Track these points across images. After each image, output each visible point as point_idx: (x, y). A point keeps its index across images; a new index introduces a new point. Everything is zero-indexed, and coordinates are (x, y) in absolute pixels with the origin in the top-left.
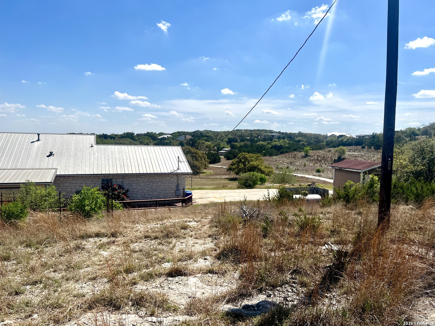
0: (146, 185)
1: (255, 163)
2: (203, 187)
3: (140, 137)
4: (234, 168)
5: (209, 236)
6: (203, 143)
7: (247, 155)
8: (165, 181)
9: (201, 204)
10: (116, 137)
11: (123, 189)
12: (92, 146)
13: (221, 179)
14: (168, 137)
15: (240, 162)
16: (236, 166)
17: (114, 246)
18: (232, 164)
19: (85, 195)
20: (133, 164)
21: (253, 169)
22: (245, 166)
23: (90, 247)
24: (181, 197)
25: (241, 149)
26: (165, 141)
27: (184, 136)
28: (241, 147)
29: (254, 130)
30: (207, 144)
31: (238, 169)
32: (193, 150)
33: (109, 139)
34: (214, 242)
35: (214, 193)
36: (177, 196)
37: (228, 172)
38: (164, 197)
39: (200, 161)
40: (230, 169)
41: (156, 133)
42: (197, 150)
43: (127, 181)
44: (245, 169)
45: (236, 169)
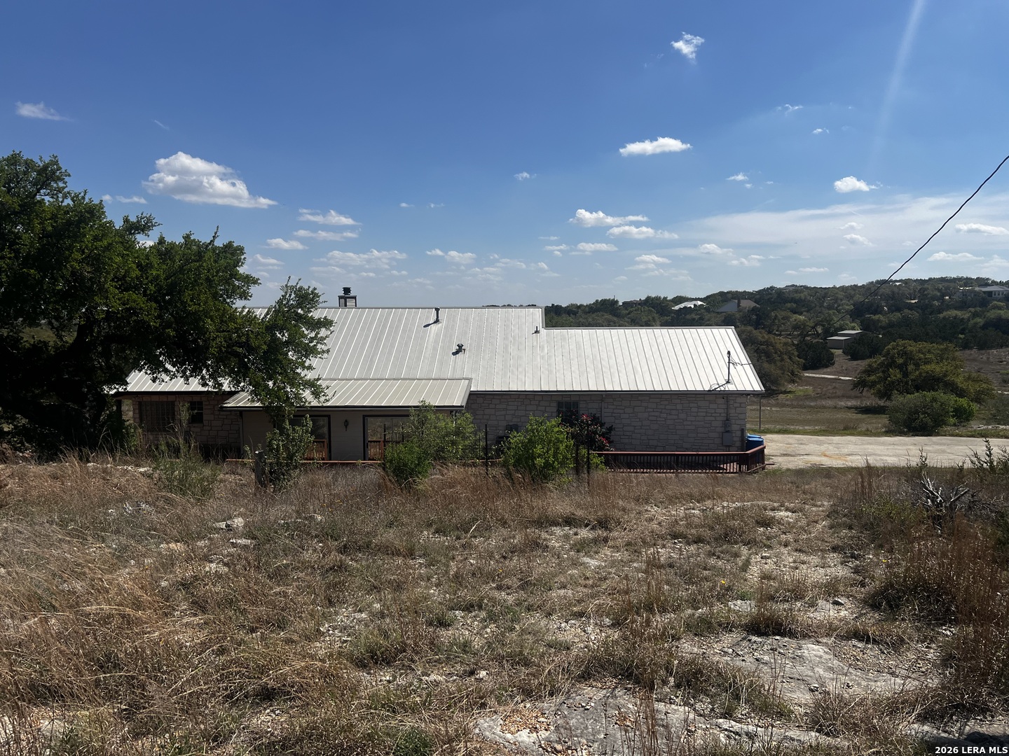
0: (650, 418)
1: (936, 368)
2: (788, 426)
3: (632, 309)
4: (872, 382)
5: (833, 548)
6: (787, 318)
7: (913, 347)
8: (695, 410)
9: (788, 470)
10: (579, 310)
11: (602, 425)
12: (537, 332)
13: (835, 408)
14: (695, 305)
15: (892, 364)
16: (881, 374)
17: (606, 548)
18: (869, 371)
19: (534, 433)
20: (622, 368)
21: (931, 382)
22: (906, 374)
23: (557, 545)
24: (736, 449)
25: (892, 331)
26: (688, 317)
27: (736, 301)
28: (891, 325)
29: (930, 279)
30: (796, 320)
31: (885, 383)
32: (760, 335)
33: (564, 315)
34: (850, 564)
35: (821, 443)
36: (726, 446)
37: (856, 392)
38: (694, 447)
39: (779, 364)
40: (860, 384)
41: (667, 297)
42: (771, 336)
43: (610, 407)
44: (907, 383)
45: (879, 382)
